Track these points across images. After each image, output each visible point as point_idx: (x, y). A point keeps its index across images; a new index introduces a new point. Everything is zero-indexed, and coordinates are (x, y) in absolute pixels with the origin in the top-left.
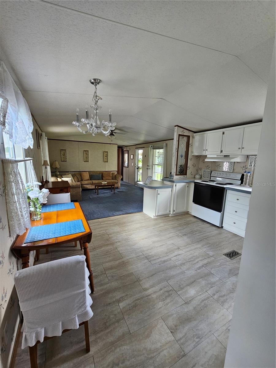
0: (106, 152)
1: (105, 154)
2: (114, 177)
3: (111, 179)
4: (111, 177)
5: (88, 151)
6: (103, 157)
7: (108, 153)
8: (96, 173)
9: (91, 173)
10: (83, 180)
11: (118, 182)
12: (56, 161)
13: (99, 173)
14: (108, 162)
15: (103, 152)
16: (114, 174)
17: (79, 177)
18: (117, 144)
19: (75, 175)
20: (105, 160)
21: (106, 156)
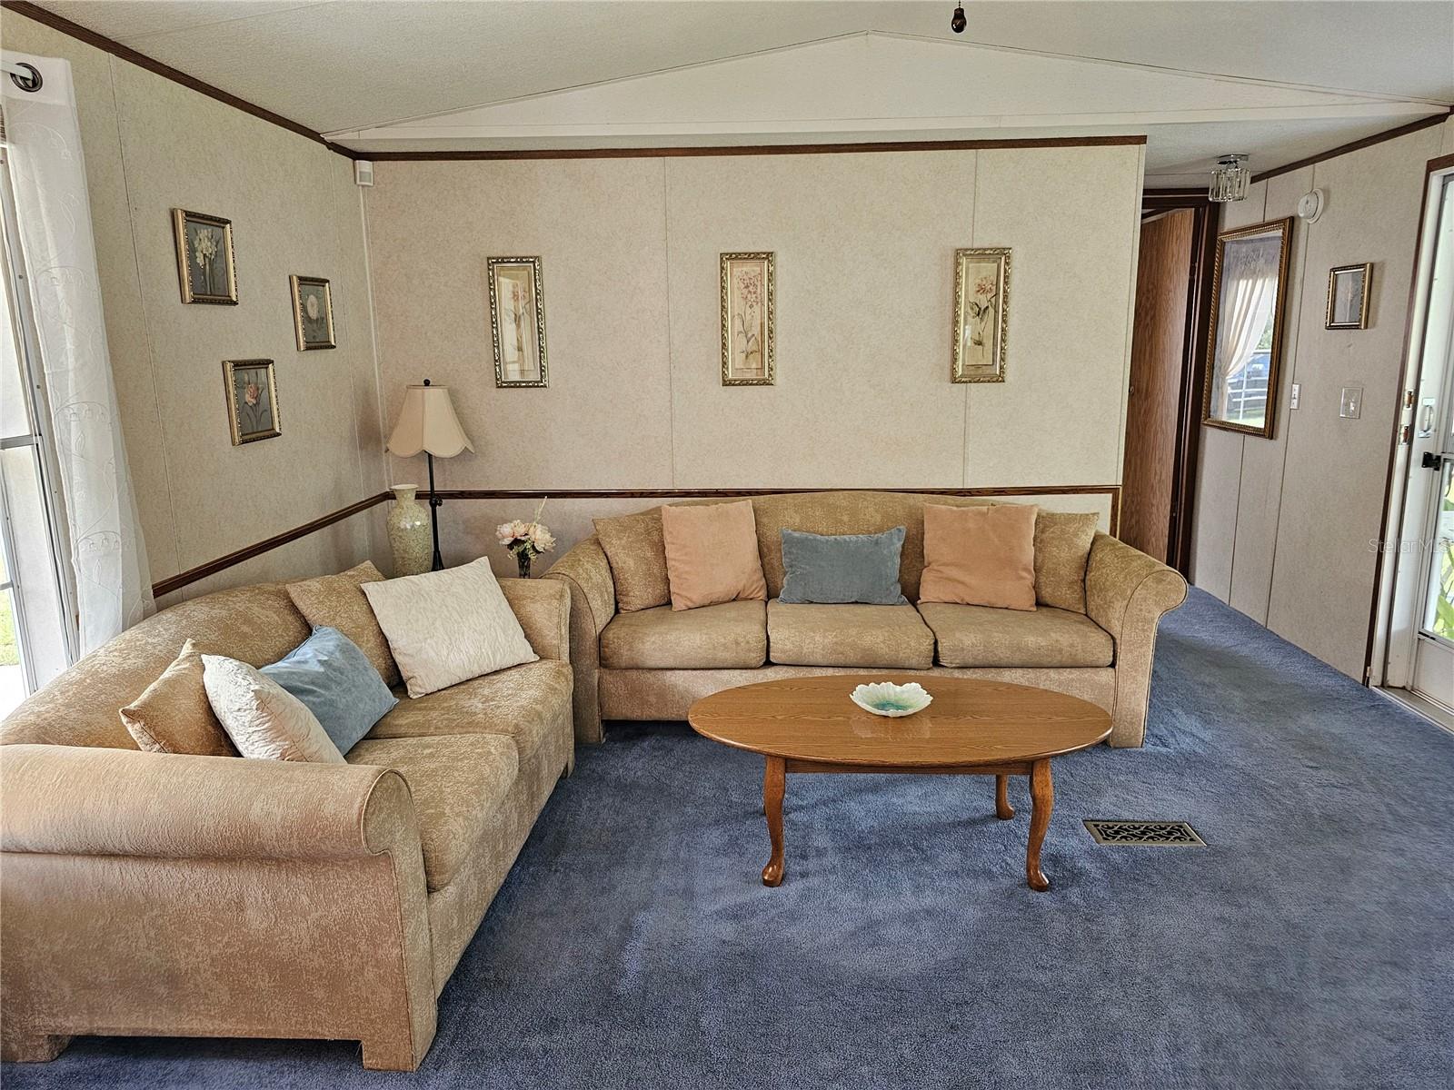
0: (981, 254)
1: (975, 274)
2: (1069, 572)
3: (1027, 600)
4: (1026, 569)
5: (770, 254)
6: (949, 315)
7: (1007, 263)
8: (846, 518)
9: (788, 519)
10: (678, 603)
11: (1121, 656)
12: (429, 391)
13: (878, 518)
14: (1009, 377)
15: (950, 261)
16: (1076, 535)
17: (631, 563)
18: (1141, 140)
19: (598, 543)
20: (964, 354)
21: (987, 307)
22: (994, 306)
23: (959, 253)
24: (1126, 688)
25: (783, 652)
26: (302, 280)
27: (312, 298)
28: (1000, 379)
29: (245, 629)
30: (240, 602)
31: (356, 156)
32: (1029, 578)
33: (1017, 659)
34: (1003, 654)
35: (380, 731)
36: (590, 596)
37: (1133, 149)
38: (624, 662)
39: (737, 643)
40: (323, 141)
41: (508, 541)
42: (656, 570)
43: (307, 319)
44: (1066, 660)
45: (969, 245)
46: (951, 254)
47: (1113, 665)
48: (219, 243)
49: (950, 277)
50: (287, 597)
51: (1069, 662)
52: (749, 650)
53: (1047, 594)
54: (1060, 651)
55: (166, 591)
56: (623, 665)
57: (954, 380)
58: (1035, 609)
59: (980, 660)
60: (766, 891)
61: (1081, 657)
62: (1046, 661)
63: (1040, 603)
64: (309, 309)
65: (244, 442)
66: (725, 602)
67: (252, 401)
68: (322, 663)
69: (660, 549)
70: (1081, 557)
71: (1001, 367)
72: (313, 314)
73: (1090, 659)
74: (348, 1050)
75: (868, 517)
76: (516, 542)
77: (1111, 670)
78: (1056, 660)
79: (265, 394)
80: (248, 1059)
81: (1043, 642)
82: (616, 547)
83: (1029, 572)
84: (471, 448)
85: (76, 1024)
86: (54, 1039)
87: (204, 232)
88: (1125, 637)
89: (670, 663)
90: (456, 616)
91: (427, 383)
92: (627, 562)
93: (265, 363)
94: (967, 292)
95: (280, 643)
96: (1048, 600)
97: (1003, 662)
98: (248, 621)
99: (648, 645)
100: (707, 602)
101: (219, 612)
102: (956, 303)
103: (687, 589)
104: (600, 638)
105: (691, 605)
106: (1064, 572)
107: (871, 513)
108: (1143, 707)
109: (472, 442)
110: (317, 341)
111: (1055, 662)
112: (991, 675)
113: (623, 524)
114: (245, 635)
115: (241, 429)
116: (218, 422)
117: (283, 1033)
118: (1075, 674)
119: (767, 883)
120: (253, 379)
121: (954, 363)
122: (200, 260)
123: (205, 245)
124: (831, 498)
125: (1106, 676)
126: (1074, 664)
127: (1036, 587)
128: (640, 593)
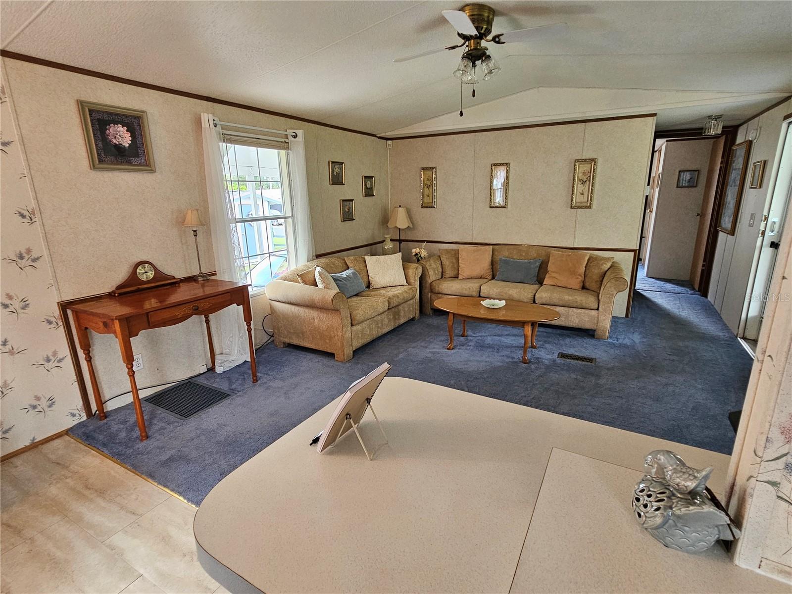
0: (585, 161)
1: (582, 169)
2: (596, 277)
3: (578, 286)
4: (581, 276)
5: (507, 164)
6: (571, 183)
7: (594, 164)
8: (524, 254)
9: (504, 254)
10: (460, 277)
11: (600, 307)
12: (400, 208)
13: (535, 255)
14: (594, 207)
15: (573, 164)
16: (602, 265)
17: (448, 263)
18: (655, 115)
19: (439, 256)
20: (576, 198)
21: (586, 181)
22: (589, 179)
23: (577, 161)
24: (602, 318)
25: (484, 293)
26: (365, 177)
27: (369, 182)
28: (590, 207)
29: (332, 266)
30: (333, 260)
31: (387, 139)
32: (581, 279)
33: (561, 303)
34: (556, 301)
35: (359, 295)
36: (429, 270)
37: (651, 119)
38: (436, 291)
39: (470, 289)
40: (377, 137)
41: (414, 254)
42: (456, 266)
43: (366, 188)
44: (578, 305)
45: (580, 158)
46: (573, 161)
47: (598, 309)
48: (341, 169)
49: (573, 169)
50: (344, 260)
51: (580, 306)
52: (473, 291)
53: (587, 285)
54: (577, 302)
55: (318, 256)
56: (437, 292)
57: (571, 208)
58: (580, 289)
59: (548, 302)
60: (447, 350)
61: (584, 305)
62: (571, 305)
63: (584, 288)
64: (367, 185)
65: (344, 221)
66: (476, 278)
67: (347, 210)
68: (346, 275)
69: (458, 259)
70: (602, 273)
71: (590, 203)
72: (368, 186)
73: (587, 306)
74: (331, 355)
75: (532, 254)
76: (416, 254)
77: (597, 311)
78: (575, 305)
79: (351, 209)
80: (315, 354)
81: (570, 298)
82: (444, 259)
83: (582, 277)
84: (411, 226)
85: (287, 340)
86: (284, 343)
87: (337, 166)
88: (602, 300)
89: (450, 293)
90: (386, 270)
91: (400, 206)
92: (446, 262)
93: (352, 200)
94: (579, 174)
95: (340, 270)
96: (588, 287)
97: (556, 304)
98: (334, 264)
99: (443, 287)
100: (470, 277)
101: (327, 261)
102: (574, 180)
103: (465, 272)
104: (431, 283)
105: (464, 278)
106: (594, 277)
107: (533, 253)
108: (608, 326)
109: (413, 224)
110: (369, 193)
111: (575, 306)
112: (552, 308)
113: (448, 251)
114: (331, 267)
115: (343, 218)
116: (338, 216)
117: (321, 349)
118: (583, 311)
119: (448, 349)
120: (348, 204)
121: (572, 201)
122: (335, 174)
123: (337, 170)
124: (521, 247)
125: (594, 313)
126: (582, 307)
127: (584, 282)
128: (449, 273)
